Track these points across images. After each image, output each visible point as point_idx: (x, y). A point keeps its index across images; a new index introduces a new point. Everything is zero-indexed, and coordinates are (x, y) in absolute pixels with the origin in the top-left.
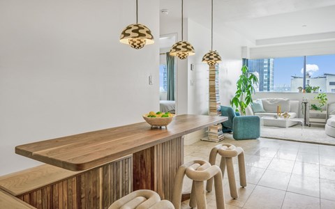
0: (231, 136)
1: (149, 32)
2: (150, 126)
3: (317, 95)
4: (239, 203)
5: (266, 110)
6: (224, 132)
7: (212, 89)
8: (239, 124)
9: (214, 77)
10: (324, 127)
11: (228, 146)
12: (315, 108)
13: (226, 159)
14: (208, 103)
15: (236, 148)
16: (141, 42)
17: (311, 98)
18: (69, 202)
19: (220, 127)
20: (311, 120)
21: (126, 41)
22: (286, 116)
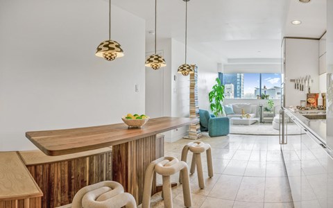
0: (207, 134)
1: (118, 46)
2: (127, 126)
3: (268, 101)
4: (205, 192)
5: (235, 113)
6: (202, 131)
7: (192, 95)
8: (213, 124)
9: (194, 86)
10: (271, 123)
11: (198, 143)
12: (266, 110)
13: (196, 154)
14: (189, 107)
15: (205, 145)
16: (112, 55)
17: (264, 103)
18: (62, 180)
19: (199, 127)
20: (265, 118)
21: (100, 54)
22: (248, 116)
